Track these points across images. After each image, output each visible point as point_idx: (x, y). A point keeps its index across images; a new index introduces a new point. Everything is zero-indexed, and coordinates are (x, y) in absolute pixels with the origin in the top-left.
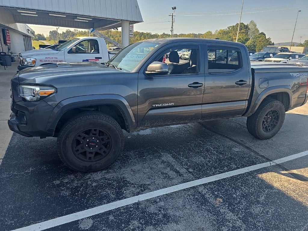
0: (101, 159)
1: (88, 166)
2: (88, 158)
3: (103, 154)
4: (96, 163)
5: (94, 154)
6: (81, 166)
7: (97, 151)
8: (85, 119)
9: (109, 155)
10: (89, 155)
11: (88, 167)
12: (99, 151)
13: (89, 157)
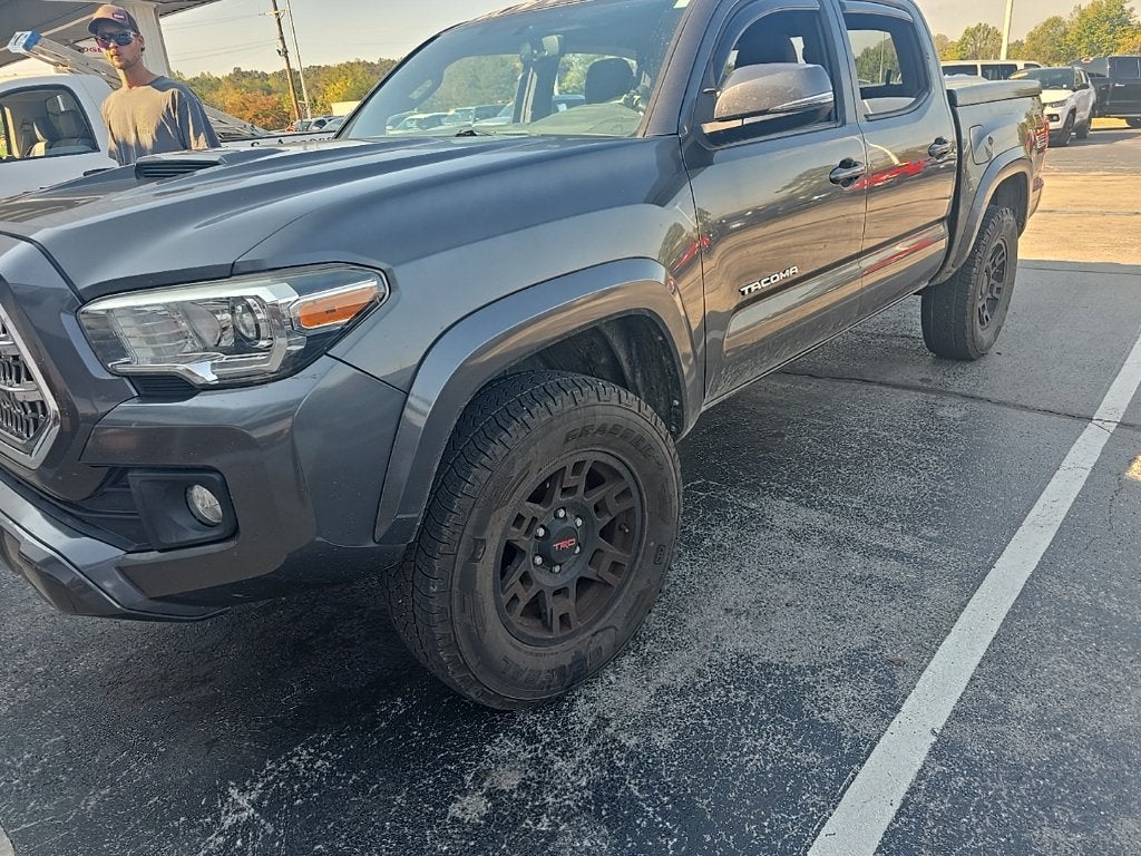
0: (607, 608)
1: (570, 662)
2: (556, 624)
3: (609, 578)
4: (593, 635)
5: (573, 591)
6: (543, 677)
7: (583, 575)
8: (543, 419)
9: (636, 576)
10: (556, 607)
11: (570, 665)
12: (590, 573)
13: (561, 617)
